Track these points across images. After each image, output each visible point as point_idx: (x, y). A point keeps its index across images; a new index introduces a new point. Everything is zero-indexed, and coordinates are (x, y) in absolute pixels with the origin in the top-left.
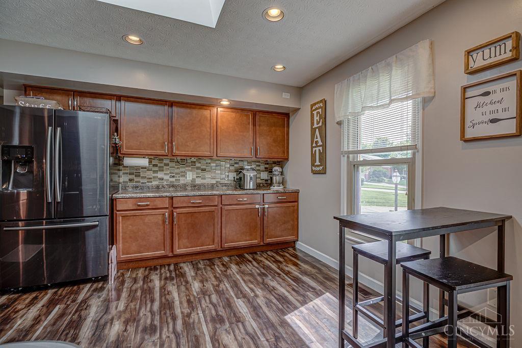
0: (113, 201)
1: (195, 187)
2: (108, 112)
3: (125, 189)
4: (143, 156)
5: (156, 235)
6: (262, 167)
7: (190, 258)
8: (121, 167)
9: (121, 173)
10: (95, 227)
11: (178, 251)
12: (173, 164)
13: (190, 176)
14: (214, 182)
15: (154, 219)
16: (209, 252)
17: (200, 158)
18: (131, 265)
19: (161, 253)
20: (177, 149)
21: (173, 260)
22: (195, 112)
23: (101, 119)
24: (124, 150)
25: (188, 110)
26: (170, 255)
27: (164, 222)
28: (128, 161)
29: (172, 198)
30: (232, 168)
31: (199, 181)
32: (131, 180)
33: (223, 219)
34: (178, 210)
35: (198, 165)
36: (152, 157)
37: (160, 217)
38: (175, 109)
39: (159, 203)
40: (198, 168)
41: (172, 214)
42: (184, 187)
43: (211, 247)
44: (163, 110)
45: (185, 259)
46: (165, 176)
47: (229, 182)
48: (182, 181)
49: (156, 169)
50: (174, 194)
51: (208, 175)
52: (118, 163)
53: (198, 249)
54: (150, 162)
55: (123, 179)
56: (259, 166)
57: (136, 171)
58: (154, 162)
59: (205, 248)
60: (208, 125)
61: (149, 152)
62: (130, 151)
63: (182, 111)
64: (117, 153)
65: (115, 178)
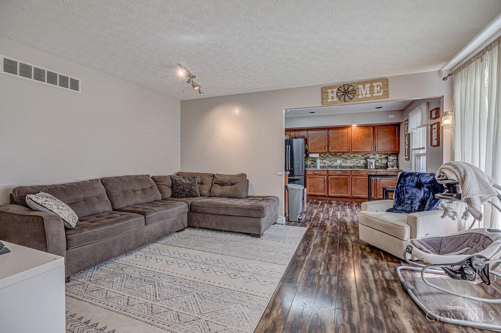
0: (305, 171)
1: (341, 167)
2: (304, 137)
3: (310, 167)
4: (317, 153)
5: (322, 186)
6: (384, 156)
7: (336, 199)
8: (308, 158)
9: (308, 160)
10: (299, 179)
11: (330, 194)
12: (331, 156)
13: (339, 162)
14: (352, 165)
15: (321, 179)
16: (345, 197)
17: (344, 153)
18: (312, 197)
19: (323, 194)
20: (331, 149)
21: (329, 199)
22: (340, 131)
23: (301, 141)
24: (309, 151)
25: (337, 131)
26: (327, 196)
27: (324, 181)
28: (311, 155)
29: (328, 171)
30: (363, 157)
31: (343, 164)
32: (312, 163)
33: (353, 182)
34: (331, 176)
35: (343, 156)
36: (320, 154)
37: (323, 179)
38: (330, 131)
39: (323, 173)
40: (343, 158)
41: (328, 178)
42: (336, 167)
43: (346, 195)
44: (325, 132)
45: (334, 199)
46: (327, 162)
47: (361, 165)
48: (335, 164)
49: (323, 158)
50: (329, 170)
51: (349, 161)
52: (307, 156)
53: (340, 195)
54: (320, 155)
55: (309, 163)
56: (381, 156)
57: (314, 160)
58: (322, 155)
59: (343, 195)
60: (347, 136)
61: (319, 151)
62: (311, 151)
63: (334, 131)
64: (307, 153)
65: (306, 163)
